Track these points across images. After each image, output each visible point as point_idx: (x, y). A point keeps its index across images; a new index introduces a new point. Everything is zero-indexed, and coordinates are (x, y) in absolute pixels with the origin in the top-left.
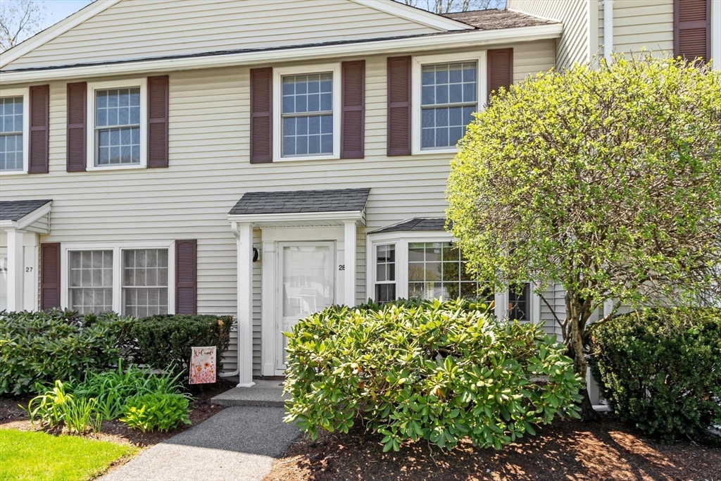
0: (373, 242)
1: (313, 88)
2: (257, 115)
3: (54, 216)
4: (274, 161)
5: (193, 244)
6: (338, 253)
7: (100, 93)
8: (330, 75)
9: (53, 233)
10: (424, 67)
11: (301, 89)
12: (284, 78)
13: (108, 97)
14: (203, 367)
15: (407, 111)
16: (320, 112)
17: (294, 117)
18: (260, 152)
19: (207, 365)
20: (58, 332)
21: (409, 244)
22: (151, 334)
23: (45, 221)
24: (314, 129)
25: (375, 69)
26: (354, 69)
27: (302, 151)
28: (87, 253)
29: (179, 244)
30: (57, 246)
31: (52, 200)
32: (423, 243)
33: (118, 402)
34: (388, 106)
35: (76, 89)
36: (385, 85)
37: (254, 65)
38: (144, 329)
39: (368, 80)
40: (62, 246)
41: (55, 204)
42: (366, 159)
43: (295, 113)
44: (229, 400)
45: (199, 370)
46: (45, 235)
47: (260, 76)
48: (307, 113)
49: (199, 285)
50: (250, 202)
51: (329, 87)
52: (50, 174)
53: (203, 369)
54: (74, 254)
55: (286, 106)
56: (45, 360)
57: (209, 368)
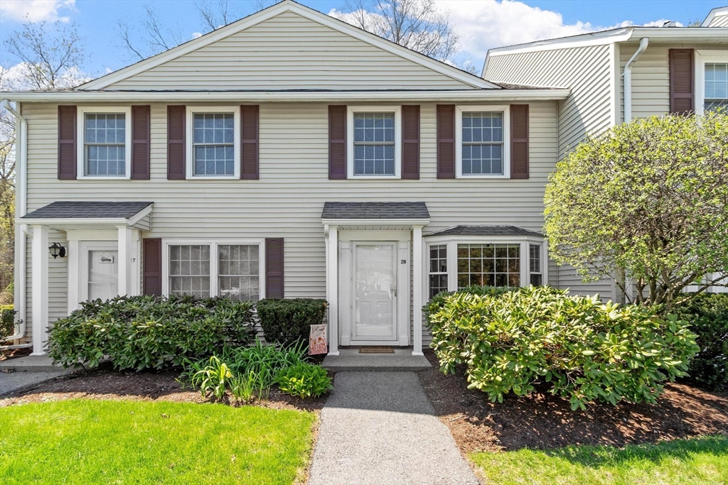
0: (427, 243)
1: (379, 123)
2: (334, 141)
3: (155, 216)
4: (348, 178)
5: (280, 242)
6: (400, 251)
7: (197, 116)
8: (393, 114)
9: (154, 230)
10: (464, 114)
11: (369, 124)
12: (356, 114)
13: (204, 120)
14: (317, 341)
15: (452, 145)
16: (384, 142)
17: (363, 145)
18: (337, 170)
19: (320, 339)
20: (194, 314)
21: (458, 245)
22: (276, 314)
23: (147, 219)
24: (379, 155)
25: (427, 112)
26: (411, 111)
27: (369, 172)
28: (185, 247)
29: (268, 241)
30: (158, 242)
31: (153, 203)
32: (468, 245)
33: (269, 374)
34: (437, 141)
35: (176, 112)
36: (435, 125)
37: (332, 102)
38: (269, 311)
39: (422, 120)
40: (163, 241)
41: (156, 206)
42: (421, 180)
43: (364, 142)
44: (336, 367)
45: (315, 343)
46: (147, 231)
47: (337, 111)
48: (374, 142)
49: (285, 275)
50: (332, 209)
51: (392, 124)
52: (151, 181)
53: (317, 343)
54: (174, 249)
55: (358, 136)
56: (188, 339)
57: (322, 342)
